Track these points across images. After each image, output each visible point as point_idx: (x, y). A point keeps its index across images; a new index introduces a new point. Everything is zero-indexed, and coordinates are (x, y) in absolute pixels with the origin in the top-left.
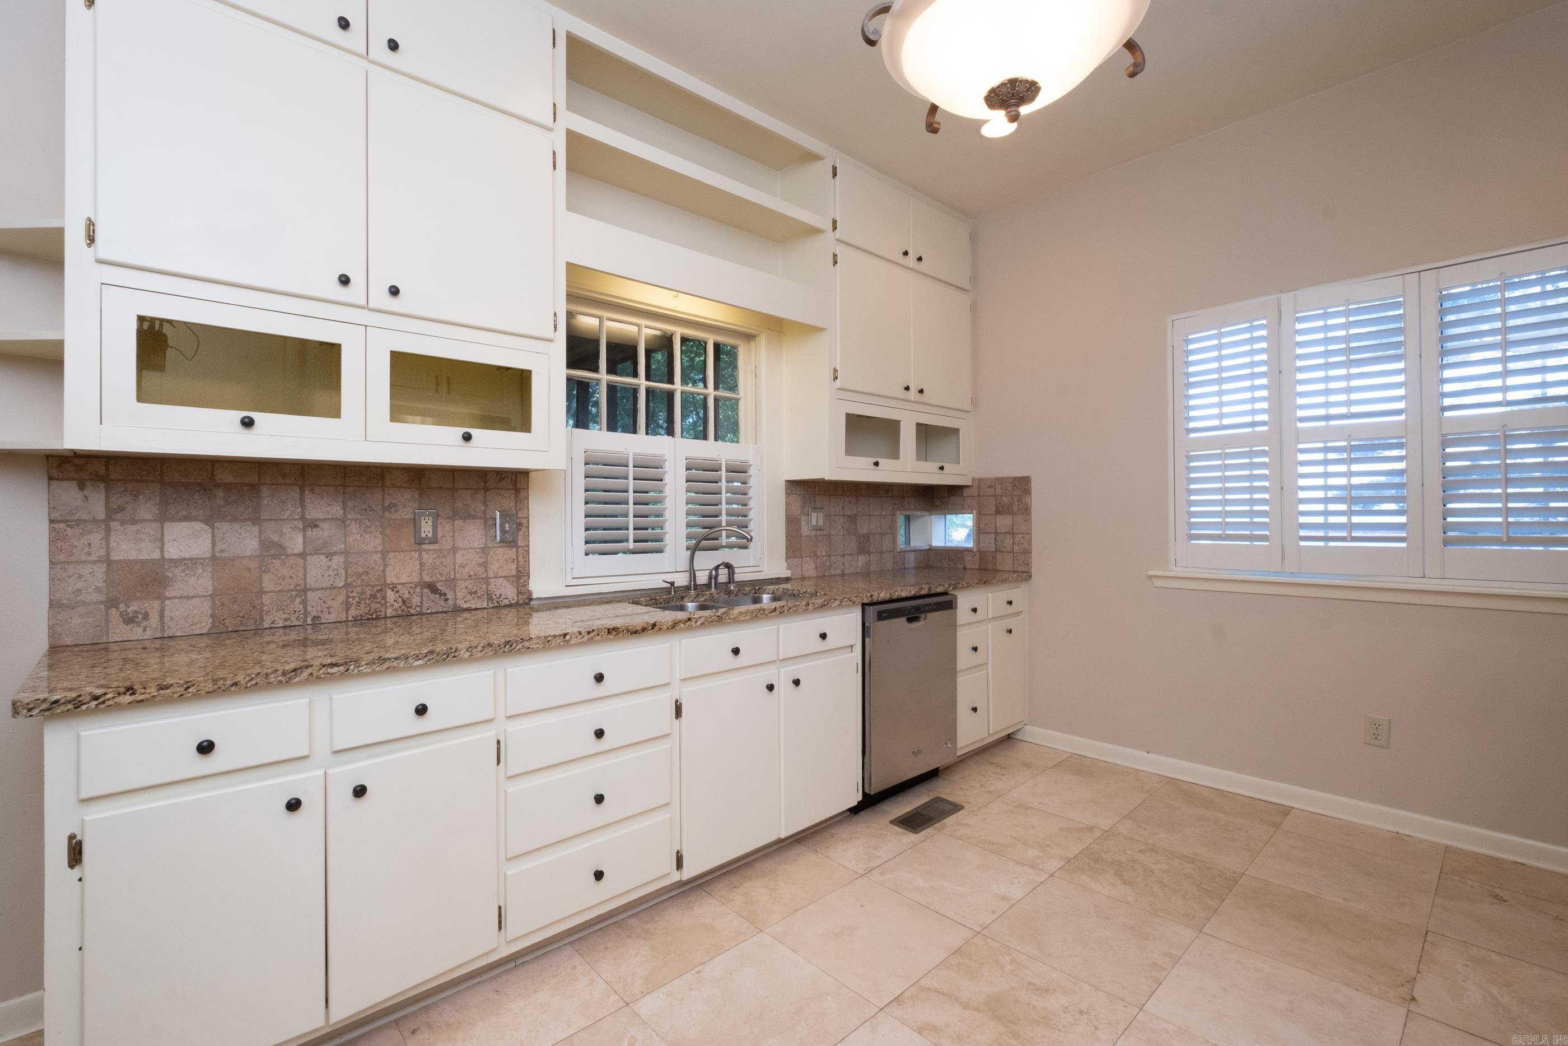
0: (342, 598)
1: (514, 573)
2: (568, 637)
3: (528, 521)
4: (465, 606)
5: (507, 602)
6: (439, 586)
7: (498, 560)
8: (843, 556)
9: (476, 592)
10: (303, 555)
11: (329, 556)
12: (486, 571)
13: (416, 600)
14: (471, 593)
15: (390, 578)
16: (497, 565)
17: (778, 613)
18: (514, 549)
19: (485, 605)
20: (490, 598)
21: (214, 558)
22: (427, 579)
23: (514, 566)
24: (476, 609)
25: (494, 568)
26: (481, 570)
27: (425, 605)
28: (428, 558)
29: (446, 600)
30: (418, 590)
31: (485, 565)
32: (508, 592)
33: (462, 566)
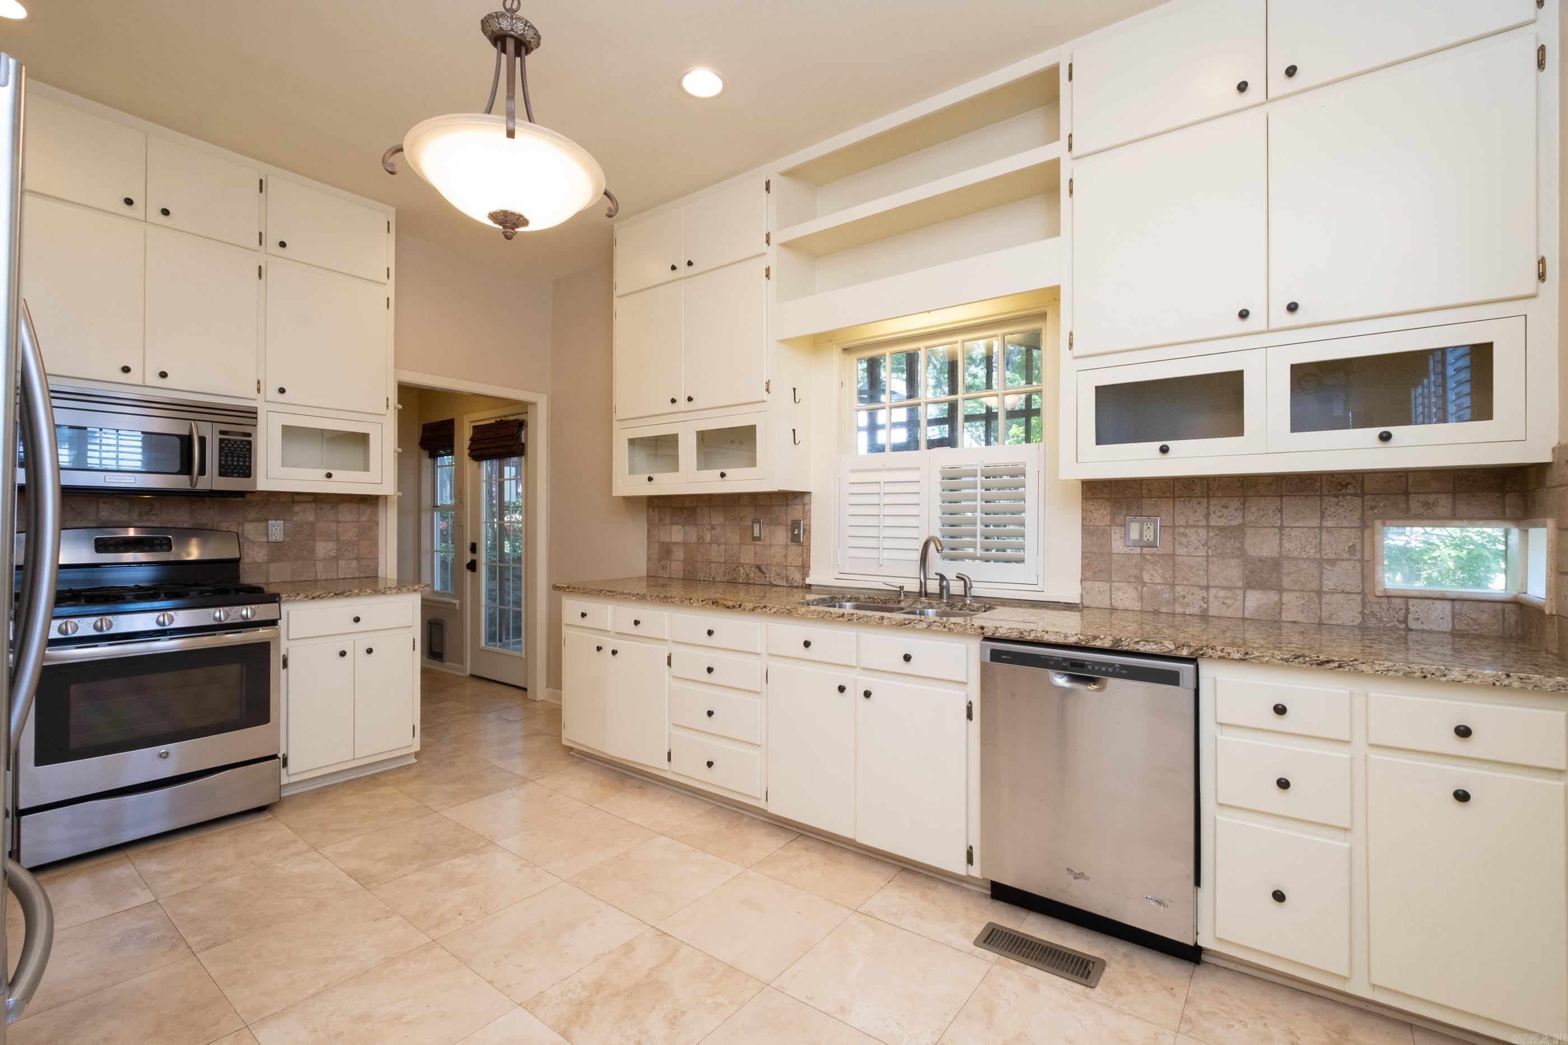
0: (723, 569)
1: (800, 564)
2: (692, 601)
3: (810, 528)
4: (774, 583)
5: (796, 584)
6: (762, 567)
7: (792, 554)
8: (1207, 588)
9: (780, 575)
10: (710, 544)
11: (719, 545)
12: (786, 561)
13: (752, 575)
14: (778, 575)
15: (742, 561)
16: (791, 558)
17: (847, 619)
18: (801, 547)
19: (784, 585)
20: (787, 580)
21: (684, 543)
22: (757, 563)
23: (801, 560)
24: (779, 586)
25: (790, 559)
26: (783, 560)
27: (757, 578)
28: (759, 550)
29: (766, 577)
30: (753, 569)
31: (785, 557)
32: (796, 576)
33: (774, 557)
